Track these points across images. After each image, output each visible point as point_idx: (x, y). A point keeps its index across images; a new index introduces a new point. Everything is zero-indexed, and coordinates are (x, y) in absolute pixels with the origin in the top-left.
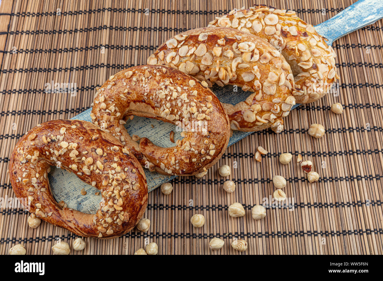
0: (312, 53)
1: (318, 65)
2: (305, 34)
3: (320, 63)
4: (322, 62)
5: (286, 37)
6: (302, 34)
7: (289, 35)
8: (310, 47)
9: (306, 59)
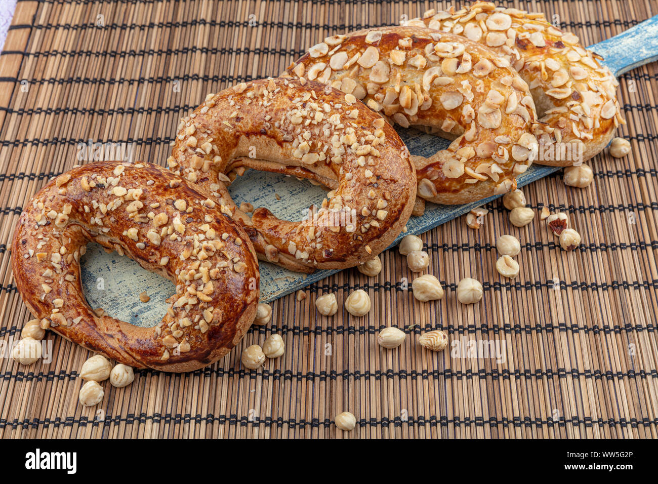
0: (572, 74)
1: (582, 93)
2: (559, 45)
3: (586, 90)
4: (590, 89)
5: (525, 49)
6: (554, 45)
7: (530, 46)
8: (567, 64)
9: (561, 83)
